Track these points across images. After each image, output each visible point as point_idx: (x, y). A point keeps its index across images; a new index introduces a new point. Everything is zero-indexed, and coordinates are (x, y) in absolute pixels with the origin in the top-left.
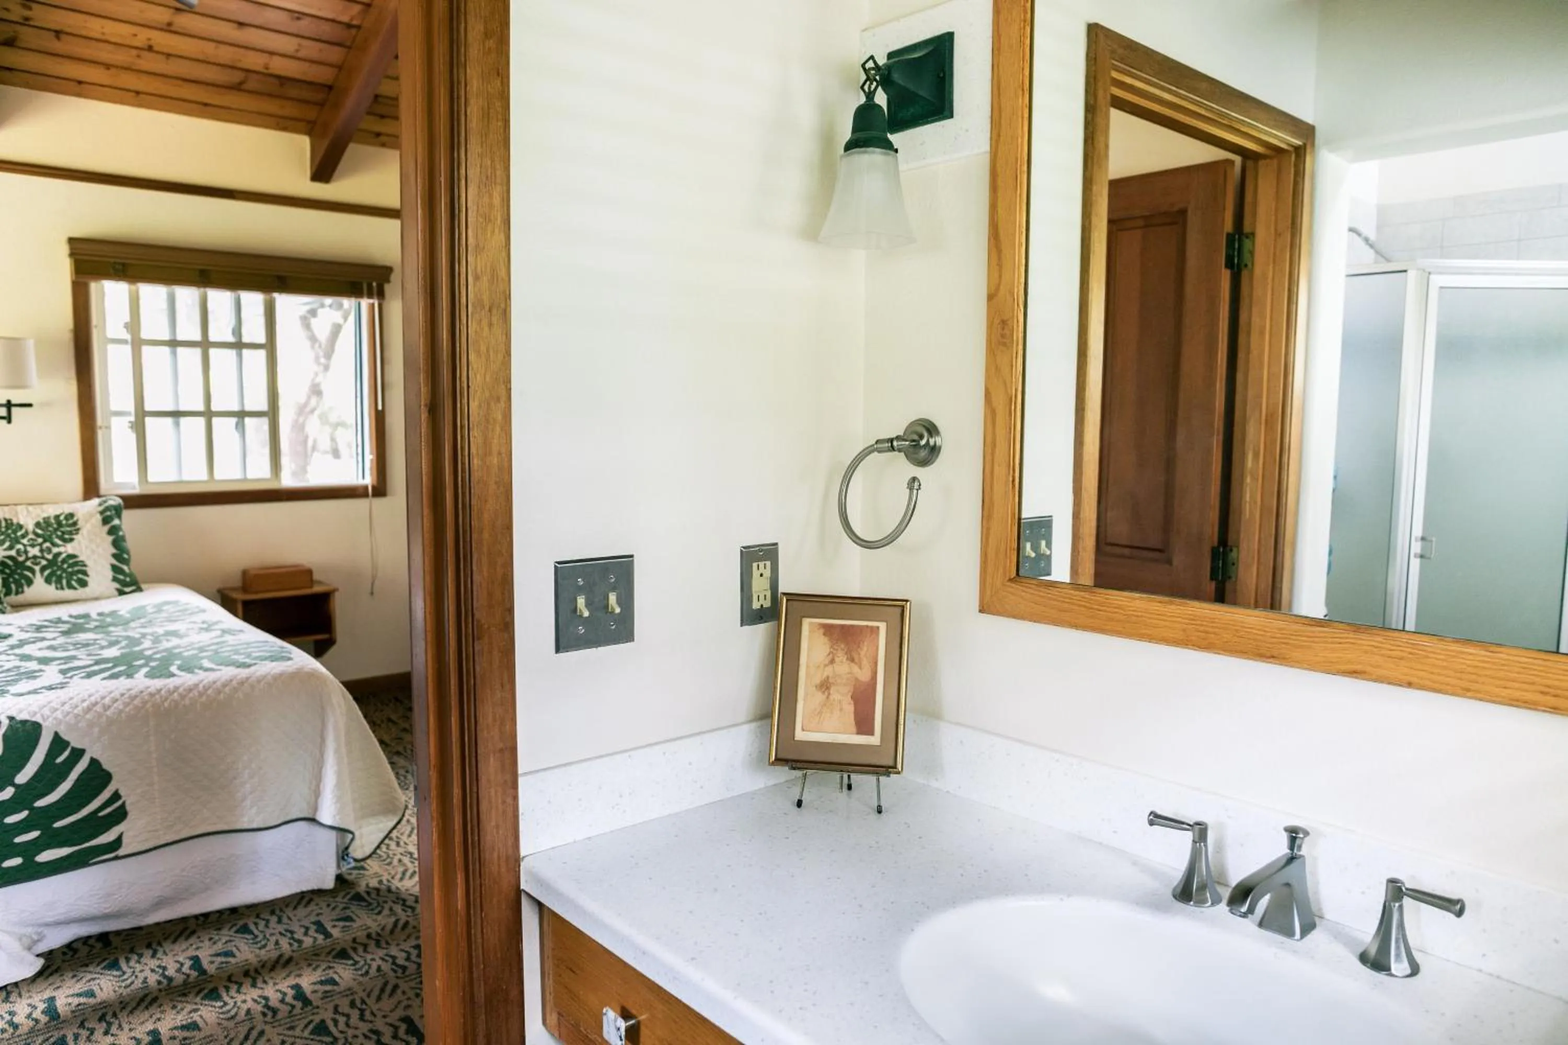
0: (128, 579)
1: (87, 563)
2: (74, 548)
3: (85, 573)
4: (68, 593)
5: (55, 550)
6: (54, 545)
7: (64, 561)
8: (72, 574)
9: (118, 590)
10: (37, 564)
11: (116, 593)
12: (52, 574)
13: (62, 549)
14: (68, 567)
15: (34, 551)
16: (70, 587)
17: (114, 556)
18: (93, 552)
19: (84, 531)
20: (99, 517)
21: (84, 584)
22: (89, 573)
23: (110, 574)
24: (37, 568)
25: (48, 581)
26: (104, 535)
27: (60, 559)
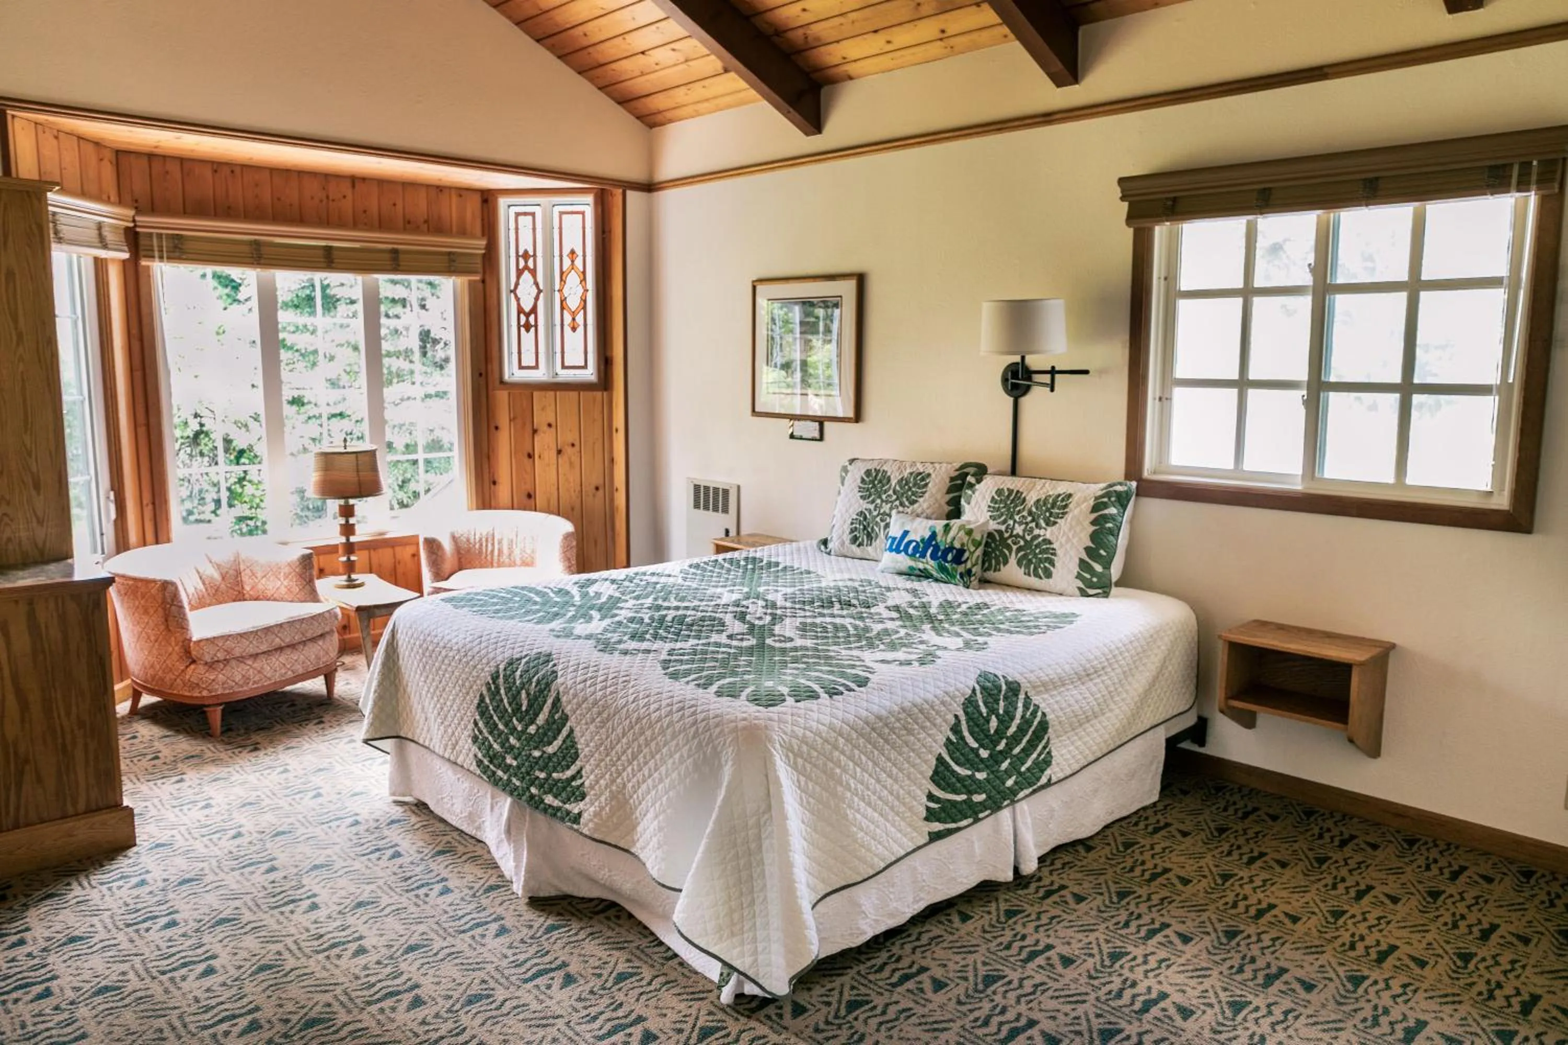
0: (1095, 580)
1: (1058, 552)
2: (1052, 533)
3: (1052, 563)
4: (1033, 581)
5: (1036, 532)
6: (1038, 526)
7: (1037, 546)
8: (1041, 561)
9: (1080, 589)
10: (1015, 543)
11: (1077, 592)
12: (1025, 556)
13: (1042, 532)
14: (1040, 553)
15: (1019, 530)
16: (1037, 575)
17: (1087, 549)
18: (1068, 540)
19: (1069, 517)
20: (1092, 503)
21: (1049, 575)
22: (1056, 564)
23: (1076, 569)
24: (1014, 547)
25: (1019, 563)
26: (1087, 523)
27: (1035, 543)
